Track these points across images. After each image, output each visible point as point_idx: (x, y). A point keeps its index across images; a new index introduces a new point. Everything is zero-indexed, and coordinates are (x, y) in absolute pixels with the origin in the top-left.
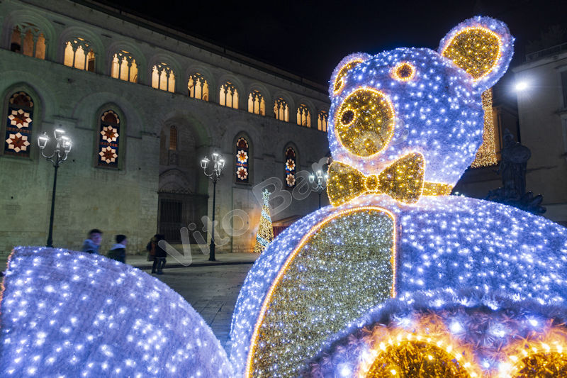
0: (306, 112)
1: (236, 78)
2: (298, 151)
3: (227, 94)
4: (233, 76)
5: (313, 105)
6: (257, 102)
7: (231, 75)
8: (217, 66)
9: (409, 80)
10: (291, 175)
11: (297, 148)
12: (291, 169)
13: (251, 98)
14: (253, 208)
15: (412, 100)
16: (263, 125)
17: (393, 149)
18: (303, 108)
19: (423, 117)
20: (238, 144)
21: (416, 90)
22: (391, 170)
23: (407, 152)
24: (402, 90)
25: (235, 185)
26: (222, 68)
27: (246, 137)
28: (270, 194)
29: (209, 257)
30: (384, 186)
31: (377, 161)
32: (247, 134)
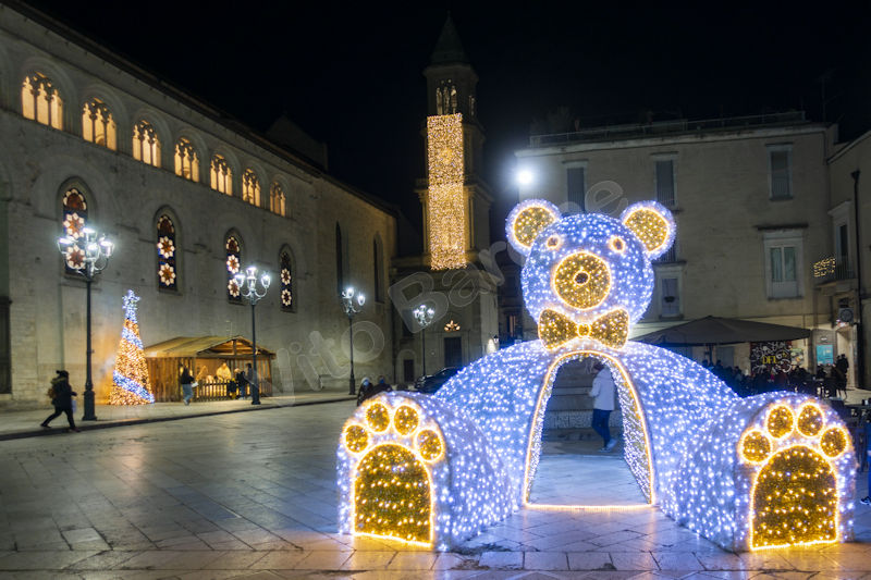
0: (190, 153)
1: (57, 67)
2: (179, 223)
3: (39, 98)
4: (53, 63)
5: (203, 143)
6: (99, 123)
7: (48, 60)
8: (18, 37)
9: (622, 253)
10: (167, 266)
11: (177, 217)
12: (167, 255)
13: (87, 112)
14: (101, 325)
15: (622, 269)
16: (116, 171)
17: (605, 305)
18: (185, 145)
19: (629, 283)
20: (65, 201)
21: (625, 261)
22: (605, 321)
23: (615, 309)
24: (616, 260)
25: (63, 280)
26: (27, 41)
27: (82, 189)
28: (138, 299)
29: (83, 415)
30: (596, 334)
31: (590, 313)
32: (83, 182)
